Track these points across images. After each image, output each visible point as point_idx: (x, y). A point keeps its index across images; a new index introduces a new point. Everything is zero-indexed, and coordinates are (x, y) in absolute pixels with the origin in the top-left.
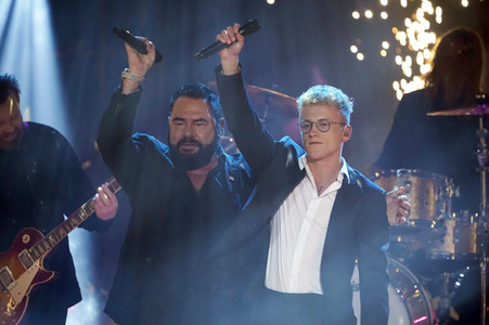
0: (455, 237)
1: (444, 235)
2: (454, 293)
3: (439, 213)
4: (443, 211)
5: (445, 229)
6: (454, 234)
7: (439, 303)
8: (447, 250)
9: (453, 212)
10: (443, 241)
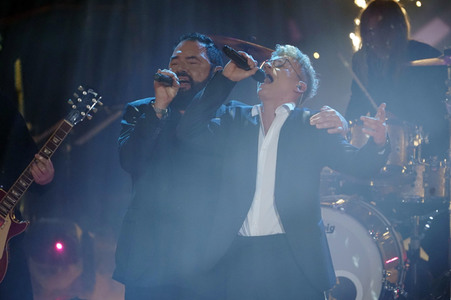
0: (425, 182)
1: (414, 180)
2: (423, 235)
3: (409, 159)
4: (413, 157)
5: (416, 174)
6: (424, 178)
7: (410, 246)
8: (418, 193)
9: (422, 158)
10: (413, 186)
